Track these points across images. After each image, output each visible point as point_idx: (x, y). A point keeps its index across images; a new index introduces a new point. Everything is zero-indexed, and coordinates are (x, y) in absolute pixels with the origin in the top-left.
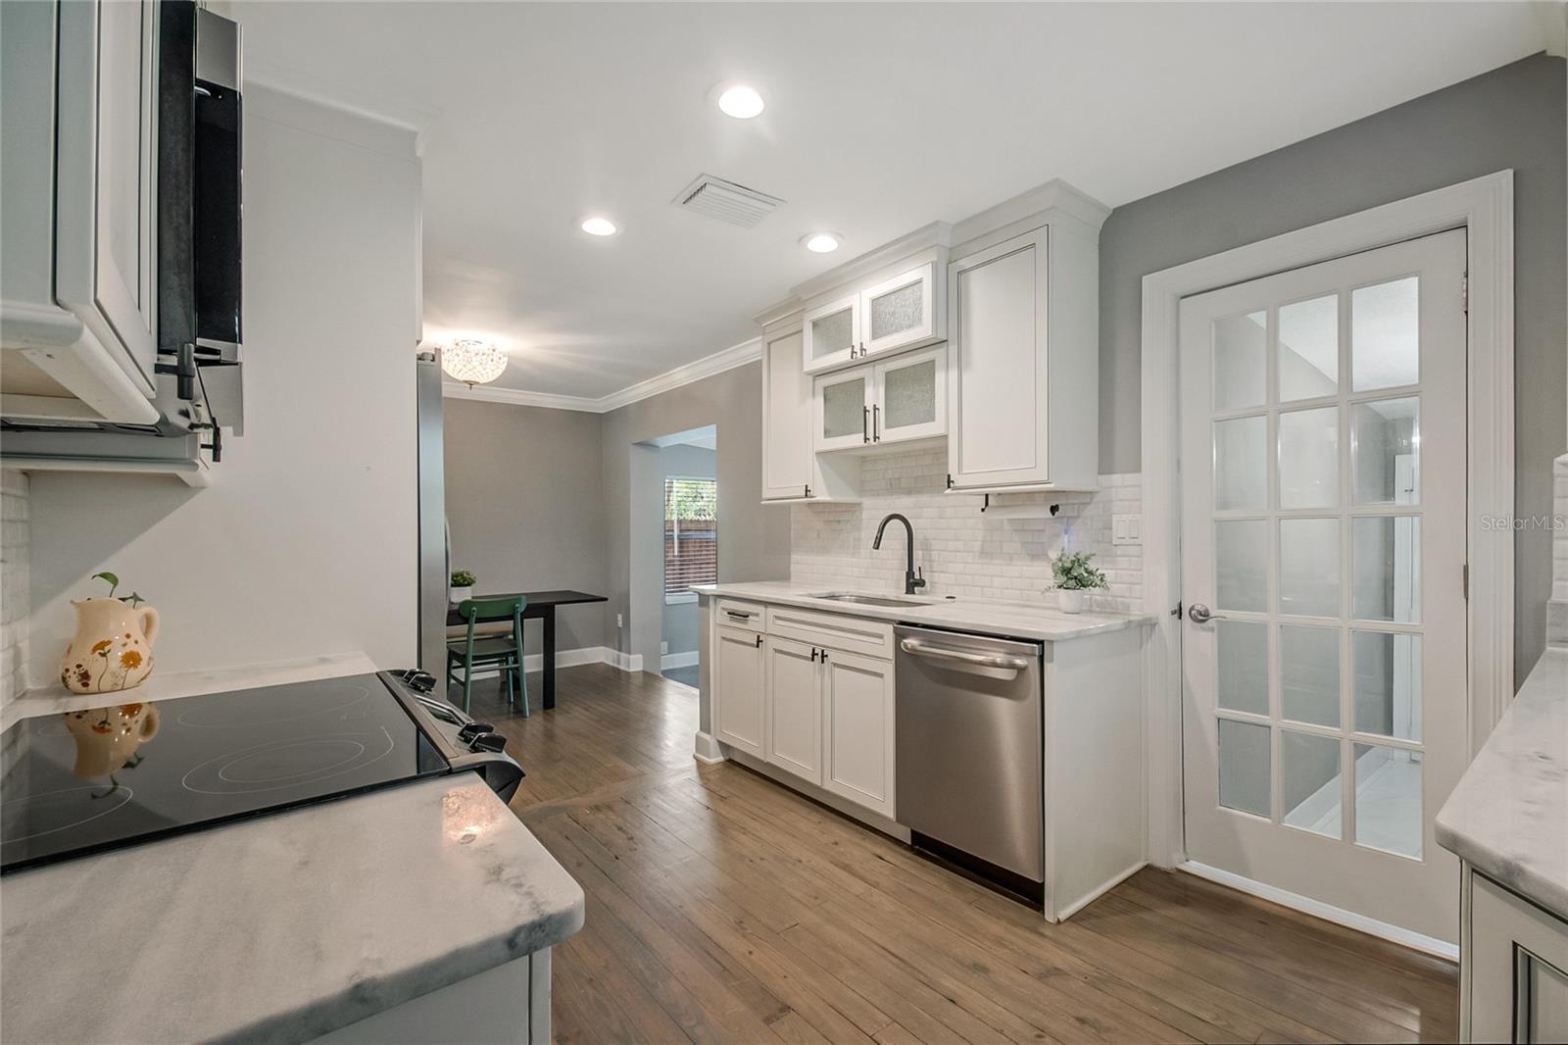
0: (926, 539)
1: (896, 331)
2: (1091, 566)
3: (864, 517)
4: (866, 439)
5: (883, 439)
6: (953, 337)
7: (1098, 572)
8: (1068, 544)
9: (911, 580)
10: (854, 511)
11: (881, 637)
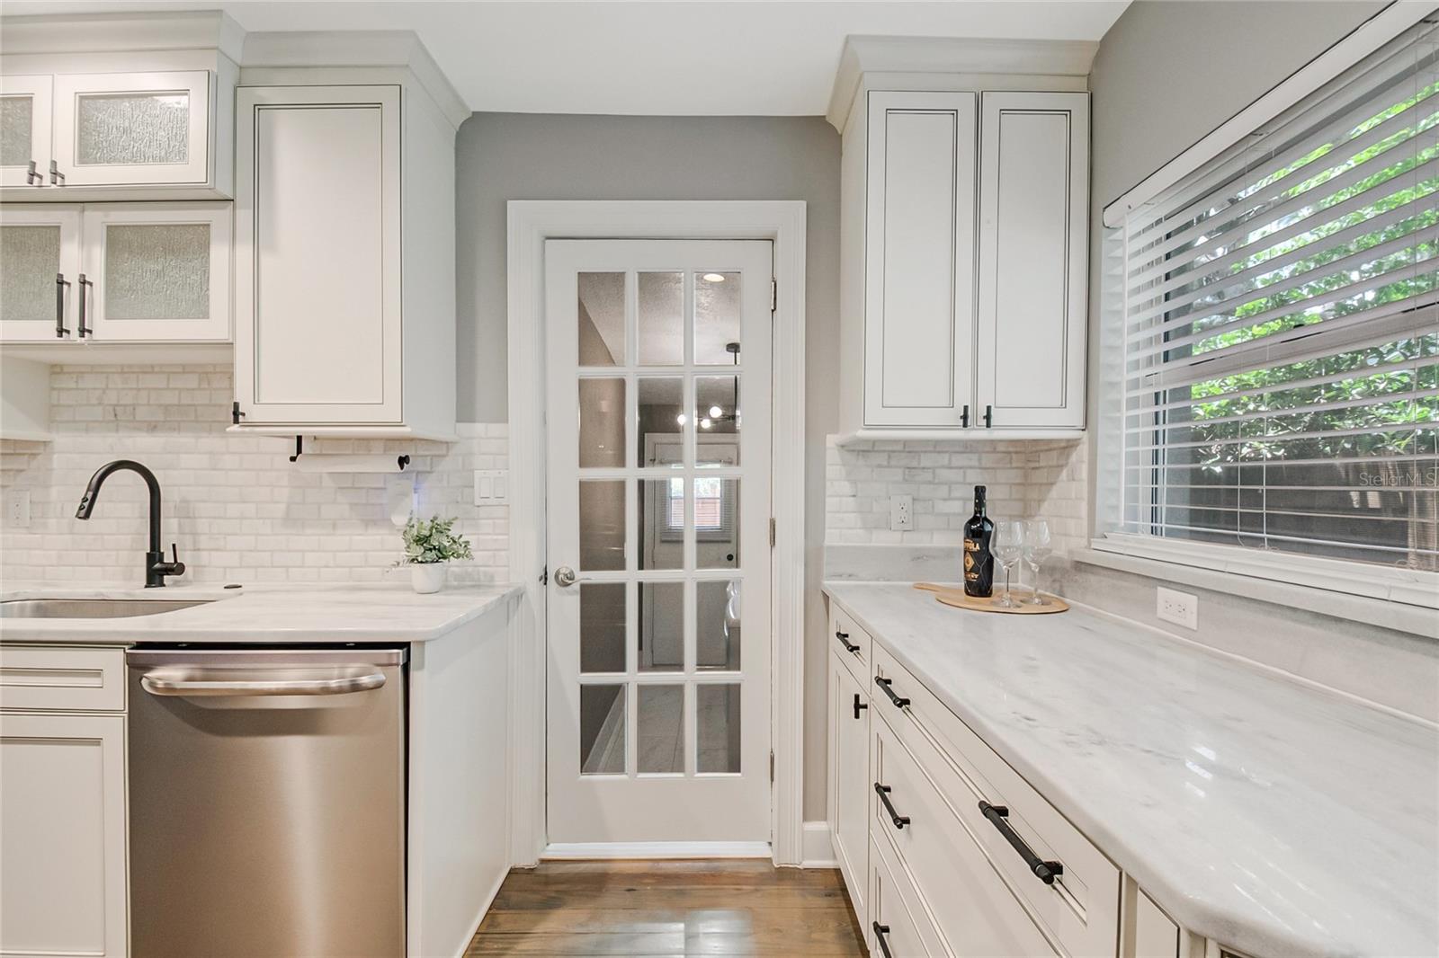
0: (184, 501)
1: (124, 161)
2: (454, 533)
3: (55, 465)
4: (61, 331)
5: (97, 335)
6: (244, 193)
7: (462, 540)
8: (420, 506)
9: (157, 565)
10: (34, 455)
11: (97, 673)
